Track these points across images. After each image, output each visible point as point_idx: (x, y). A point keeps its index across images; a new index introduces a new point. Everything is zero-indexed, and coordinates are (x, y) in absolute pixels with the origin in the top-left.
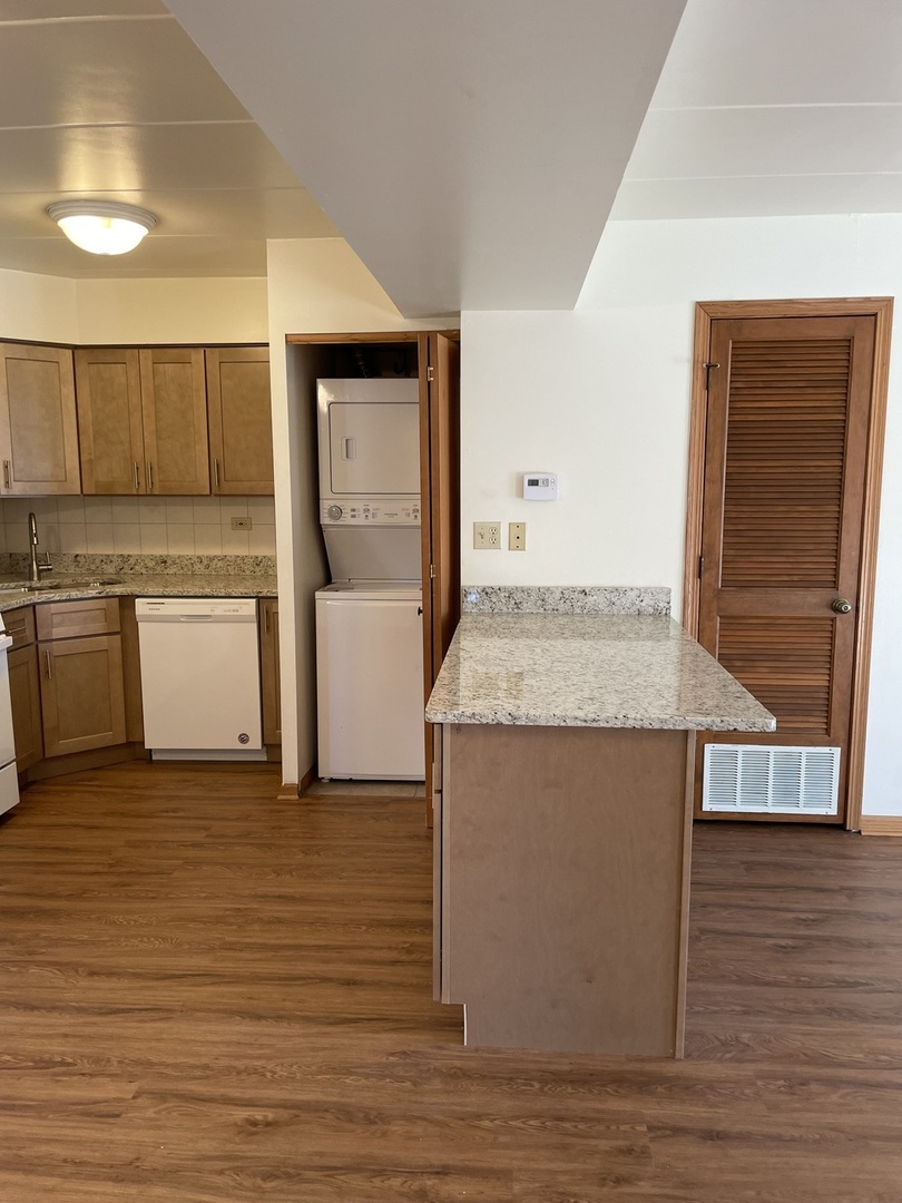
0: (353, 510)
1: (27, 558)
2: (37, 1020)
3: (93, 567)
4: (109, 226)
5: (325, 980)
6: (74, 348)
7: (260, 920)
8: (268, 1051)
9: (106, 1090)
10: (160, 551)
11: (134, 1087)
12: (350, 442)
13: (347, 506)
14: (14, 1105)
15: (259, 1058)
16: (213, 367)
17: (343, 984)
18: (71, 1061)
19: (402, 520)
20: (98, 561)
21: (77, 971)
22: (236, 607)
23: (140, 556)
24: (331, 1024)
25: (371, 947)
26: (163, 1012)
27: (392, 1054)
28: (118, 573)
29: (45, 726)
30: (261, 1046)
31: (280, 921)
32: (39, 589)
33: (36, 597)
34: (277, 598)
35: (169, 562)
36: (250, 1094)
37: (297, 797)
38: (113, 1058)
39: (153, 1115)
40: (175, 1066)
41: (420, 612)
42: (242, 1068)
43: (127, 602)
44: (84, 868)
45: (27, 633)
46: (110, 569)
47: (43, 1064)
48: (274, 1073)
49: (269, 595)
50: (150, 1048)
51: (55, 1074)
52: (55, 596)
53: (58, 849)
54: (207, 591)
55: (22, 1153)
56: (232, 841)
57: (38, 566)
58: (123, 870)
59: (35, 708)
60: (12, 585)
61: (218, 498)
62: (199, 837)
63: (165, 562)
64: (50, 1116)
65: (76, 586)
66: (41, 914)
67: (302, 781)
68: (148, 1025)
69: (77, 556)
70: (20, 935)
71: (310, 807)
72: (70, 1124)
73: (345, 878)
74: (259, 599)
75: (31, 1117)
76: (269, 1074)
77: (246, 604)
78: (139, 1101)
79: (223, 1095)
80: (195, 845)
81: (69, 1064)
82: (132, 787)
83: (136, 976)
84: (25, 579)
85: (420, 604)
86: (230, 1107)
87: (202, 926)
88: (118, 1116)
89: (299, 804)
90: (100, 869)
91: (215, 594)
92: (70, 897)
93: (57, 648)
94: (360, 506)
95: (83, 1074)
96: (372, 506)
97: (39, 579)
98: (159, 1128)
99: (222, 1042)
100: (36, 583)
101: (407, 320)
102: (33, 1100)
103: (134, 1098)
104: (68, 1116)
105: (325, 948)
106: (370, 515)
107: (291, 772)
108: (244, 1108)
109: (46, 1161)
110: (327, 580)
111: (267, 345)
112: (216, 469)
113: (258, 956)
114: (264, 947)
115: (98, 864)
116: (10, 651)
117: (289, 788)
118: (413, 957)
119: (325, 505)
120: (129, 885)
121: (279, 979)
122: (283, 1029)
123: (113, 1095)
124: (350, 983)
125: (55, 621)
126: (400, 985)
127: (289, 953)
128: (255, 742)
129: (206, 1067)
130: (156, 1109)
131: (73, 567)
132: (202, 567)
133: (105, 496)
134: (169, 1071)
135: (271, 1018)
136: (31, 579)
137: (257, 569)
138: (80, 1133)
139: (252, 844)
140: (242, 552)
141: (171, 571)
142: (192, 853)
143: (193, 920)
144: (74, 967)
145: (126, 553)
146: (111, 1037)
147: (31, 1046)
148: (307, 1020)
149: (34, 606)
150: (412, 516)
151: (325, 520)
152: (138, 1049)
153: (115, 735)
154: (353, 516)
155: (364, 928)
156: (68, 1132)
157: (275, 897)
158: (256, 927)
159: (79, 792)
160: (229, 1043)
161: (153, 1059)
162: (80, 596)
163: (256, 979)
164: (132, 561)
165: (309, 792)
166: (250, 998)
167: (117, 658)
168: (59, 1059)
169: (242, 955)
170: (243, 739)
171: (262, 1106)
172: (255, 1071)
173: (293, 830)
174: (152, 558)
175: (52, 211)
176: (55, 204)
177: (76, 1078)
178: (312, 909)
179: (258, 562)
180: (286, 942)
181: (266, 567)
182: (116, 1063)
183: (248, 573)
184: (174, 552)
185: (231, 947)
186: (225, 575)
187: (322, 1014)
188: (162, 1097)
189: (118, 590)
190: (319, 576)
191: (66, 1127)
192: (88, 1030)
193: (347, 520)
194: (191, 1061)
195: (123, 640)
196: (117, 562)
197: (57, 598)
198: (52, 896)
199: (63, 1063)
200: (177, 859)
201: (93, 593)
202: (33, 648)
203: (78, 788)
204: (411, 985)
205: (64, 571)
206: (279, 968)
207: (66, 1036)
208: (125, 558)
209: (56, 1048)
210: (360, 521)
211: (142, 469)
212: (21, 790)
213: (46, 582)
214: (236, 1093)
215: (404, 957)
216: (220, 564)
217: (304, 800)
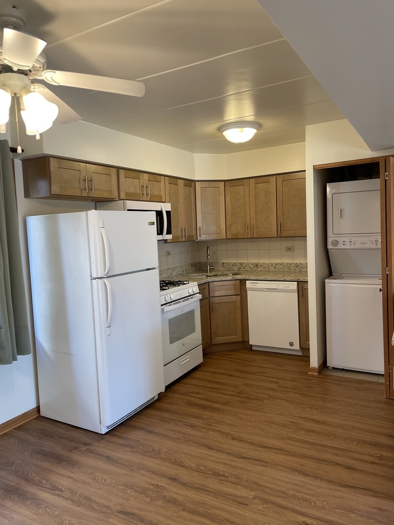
0: (344, 242)
1: (205, 264)
2: (213, 454)
3: (229, 268)
4: (242, 131)
5: (337, 464)
6: (225, 181)
7: (304, 429)
8: (312, 492)
9: (242, 492)
10: (255, 261)
11: (253, 493)
12: (342, 211)
13: (341, 240)
14: (206, 489)
15: (308, 494)
16: (279, 183)
17: (346, 468)
18: (227, 475)
19: (369, 245)
20: (231, 265)
21: (227, 436)
22: (288, 285)
23: (247, 263)
24: (342, 486)
25: (360, 453)
26: (264, 463)
27: (374, 508)
28: (239, 270)
29: (212, 331)
30: (309, 489)
31: (313, 431)
32: (210, 276)
33: (209, 279)
34: (307, 282)
35: (259, 266)
36: (304, 510)
37: (317, 374)
38: (243, 478)
39: (262, 509)
40: (270, 488)
41: (380, 290)
42: (300, 497)
43: (243, 282)
44: (228, 392)
45: (206, 294)
46: (236, 268)
47: (216, 474)
48: (315, 503)
49: (303, 280)
50: (259, 478)
51: (221, 480)
52: (216, 279)
53: (218, 383)
54: (276, 278)
55: (209, 511)
56: (288, 390)
57: (210, 267)
58: (243, 396)
59: (209, 324)
60: (201, 274)
61: (280, 238)
62: (274, 386)
63: (257, 266)
64: (220, 498)
65: (223, 275)
66: (213, 409)
67: (319, 367)
68: (258, 467)
69: (223, 263)
70: (206, 417)
71: (324, 380)
72: (228, 504)
73: (344, 416)
74: (298, 282)
75: (212, 496)
76: (313, 503)
77: (293, 284)
78: (256, 501)
79: (292, 508)
80: (273, 389)
81: (226, 477)
82: (244, 360)
83: (252, 443)
84: (205, 272)
85: (381, 287)
86: (295, 514)
87: (278, 427)
88: (247, 505)
89: (318, 378)
90: (234, 393)
91: (279, 279)
92: (223, 404)
93: (217, 300)
94: (347, 240)
95: (232, 483)
96: (353, 239)
97: (210, 272)
98: (265, 515)
99: (290, 483)
100: (209, 274)
101: (374, 152)
102: (212, 489)
103: (253, 498)
104: (227, 500)
105: (336, 448)
106: (352, 244)
107: (314, 362)
108: (303, 517)
109: (218, 518)
110: (330, 274)
111: (305, 171)
112: (280, 226)
113: (304, 446)
114: (306, 442)
115: (233, 391)
116: (200, 300)
117: (313, 369)
118: (382, 462)
119: (330, 240)
120: (246, 403)
121: (315, 459)
122: (318, 483)
123: (244, 495)
124: (349, 468)
125: (216, 289)
126: (376, 475)
127: (319, 447)
128: (297, 346)
129: (283, 492)
130: (263, 506)
131: (222, 268)
132: (273, 268)
133: (235, 239)
134: (268, 490)
135: (312, 476)
136: (207, 272)
137: (297, 269)
138: (233, 509)
139: (298, 393)
140: (290, 261)
141: (260, 269)
142: (272, 393)
143: (274, 424)
144: (227, 435)
145: (242, 262)
146: (242, 469)
147: (211, 465)
148: (329, 481)
149: (209, 283)
150: (374, 244)
151: (330, 246)
152: (254, 477)
153: (237, 338)
154: (344, 244)
155: (355, 443)
156: (228, 507)
157: (310, 419)
158: (302, 432)
159: (224, 360)
160: (294, 484)
161: (261, 483)
162: (225, 279)
163: (304, 456)
164: (244, 265)
165: (323, 372)
166: (302, 465)
167: (239, 305)
168: (222, 474)
169: (295, 443)
170: (291, 344)
171: (311, 517)
172: (306, 500)
173: (316, 389)
174: (252, 264)
175: (221, 129)
176: (222, 126)
177: (229, 483)
178: (329, 428)
179: (297, 266)
180: (316, 442)
181: (302, 269)
182: (245, 481)
183: (292, 270)
184: (261, 261)
185: (291, 439)
186: (282, 271)
187: (337, 481)
188: (265, 501)
189: (239, 277)
190: (326, 272)
191: (226, 504)
192: (233, 463)
193: (341, 246)
194: (278, 488)
195: (241, 298)
196: (238, 266)
197: (217, 280)
198: (216, 402)
199: (224, 476)
200: (265, 394)
201: (230, 278)
202: (208, 299)
203: (223, 358)
204: (382, 476)
205: (218, 269)
206: (313, 453)
207: (224, 464)
208: (241, 264)
209: (221, 468)
210: (347, 246)
211: (249, 227)
212: (203, 356)
213: (212, 274)
214: (298, 508)
215: (377, 461)
216: (280, 266)
217: (320, 376)
